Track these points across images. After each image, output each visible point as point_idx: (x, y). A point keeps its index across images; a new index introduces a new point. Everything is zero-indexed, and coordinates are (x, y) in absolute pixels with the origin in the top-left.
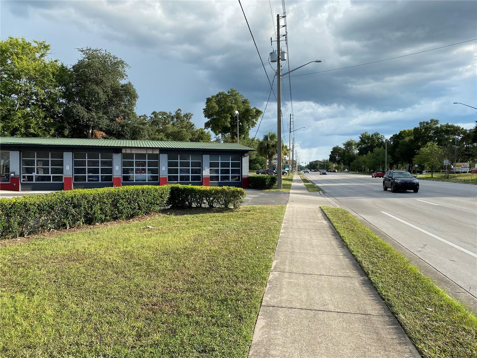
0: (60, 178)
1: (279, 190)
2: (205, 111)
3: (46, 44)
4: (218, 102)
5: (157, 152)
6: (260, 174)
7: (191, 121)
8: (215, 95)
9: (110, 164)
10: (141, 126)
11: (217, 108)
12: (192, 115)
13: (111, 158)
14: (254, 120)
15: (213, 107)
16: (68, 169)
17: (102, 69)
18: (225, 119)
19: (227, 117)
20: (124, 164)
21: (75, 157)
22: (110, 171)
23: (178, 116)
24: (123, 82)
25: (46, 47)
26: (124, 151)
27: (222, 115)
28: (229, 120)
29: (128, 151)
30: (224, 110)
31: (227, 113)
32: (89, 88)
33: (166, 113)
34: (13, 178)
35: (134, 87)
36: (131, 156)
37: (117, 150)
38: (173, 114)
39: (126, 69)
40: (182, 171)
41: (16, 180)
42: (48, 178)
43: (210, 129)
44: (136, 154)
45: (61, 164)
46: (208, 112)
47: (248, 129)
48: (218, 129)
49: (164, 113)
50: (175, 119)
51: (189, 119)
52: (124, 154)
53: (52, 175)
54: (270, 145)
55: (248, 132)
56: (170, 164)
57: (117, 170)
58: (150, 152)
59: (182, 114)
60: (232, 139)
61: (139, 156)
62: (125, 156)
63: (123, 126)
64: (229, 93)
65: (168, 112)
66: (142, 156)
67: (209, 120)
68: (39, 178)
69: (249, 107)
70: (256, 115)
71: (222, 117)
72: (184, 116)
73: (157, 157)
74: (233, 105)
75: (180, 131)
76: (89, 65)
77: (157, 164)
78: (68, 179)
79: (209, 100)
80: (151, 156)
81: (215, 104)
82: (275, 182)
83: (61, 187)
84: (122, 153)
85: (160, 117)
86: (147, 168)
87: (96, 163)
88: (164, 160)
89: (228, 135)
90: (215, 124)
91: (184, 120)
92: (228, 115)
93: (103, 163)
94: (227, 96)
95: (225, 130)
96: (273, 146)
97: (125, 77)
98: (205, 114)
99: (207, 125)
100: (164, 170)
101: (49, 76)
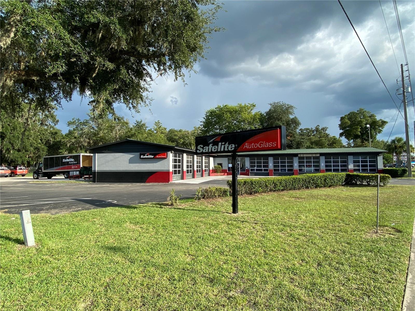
0: (267, 170)
1: (410, 178)
2: (340, 126)
3: (254, 104)
4: (350, 119)
5: (318, 155)
6: (387, 167)
7: (327, 132)
8: (348, 114)
9: (292, 162)
10: (302, 140)
11: (349, 123)
12: (328, 128)
13: (292, 159)
14: (380, 128)
15: (346, 123)
16: (271, 165)
17: (282, 112)
18: (356, 130)
19: (357, 128)
20: (299, 162)
21: (274, 159)
22: (292, 166)
23: (317, 130)
24: (291, 117)
25: (254, 106)
26: (299, 156)
27: (354, 127)
28: (359, 130)
29: (302, 156)
30: (355, 123)
31: (357, 125)
32: (275, 123)
33: (309, 129)
34: (247, 170)
35: (298, 119)
36: (303, 158)
37: (296, 155)
38: (314, 129)
39: (295, 110)
40: (334, 166)
41: (248, 170)
42: (261, 170)
43: (343, 137)
44: (306, 157)
45: (267, 163)
46: (342, 126)
47: (375, 135)
48: (351, 137)
49: (307, 129)
50: (315, 132)
51: (325, 131)
52: (299, 157)
53: (262, 168)
54: (398, 147)
55: (375, 137)
56: (326, 162)
57: (296, 166)
58: (314, 155)
59: (320, 128)
60: (362, 143)
61: (307, 158)
62: (300, 158)
63: (291, 141)
64: (358, 112)
65: (310, 128)
66: (310, 158)
67: (343, 131)
68: (257, 170)
69: (375, 119)
70: (382, 125)
71: (354, 129)
72: (321, 129)
73: (318, 158)
74: (362, 120)
75: (321, 140)
76: (275, 111)
77: (319, 162)
78: (271, 170)
79: (342, 119)
80: (314, 158)
81: (347, 120)
82: (406, 173)
83: (268, 175)
84: (298, 156)
85: (305, 131)
86: (312, 164)
87: (285, 162)
88: (323, 160)
89: (359, 140)
90: (348, 134)
91: (321, 132)
92: (359, 127)
93: (288, 162)
94: (357, 113)
95: (356, 137)
96: (400, 147)
97: (293, 114)
98: (340, 128)
99: (341, 135)
100: (323, 165)
101: (257, 120)
